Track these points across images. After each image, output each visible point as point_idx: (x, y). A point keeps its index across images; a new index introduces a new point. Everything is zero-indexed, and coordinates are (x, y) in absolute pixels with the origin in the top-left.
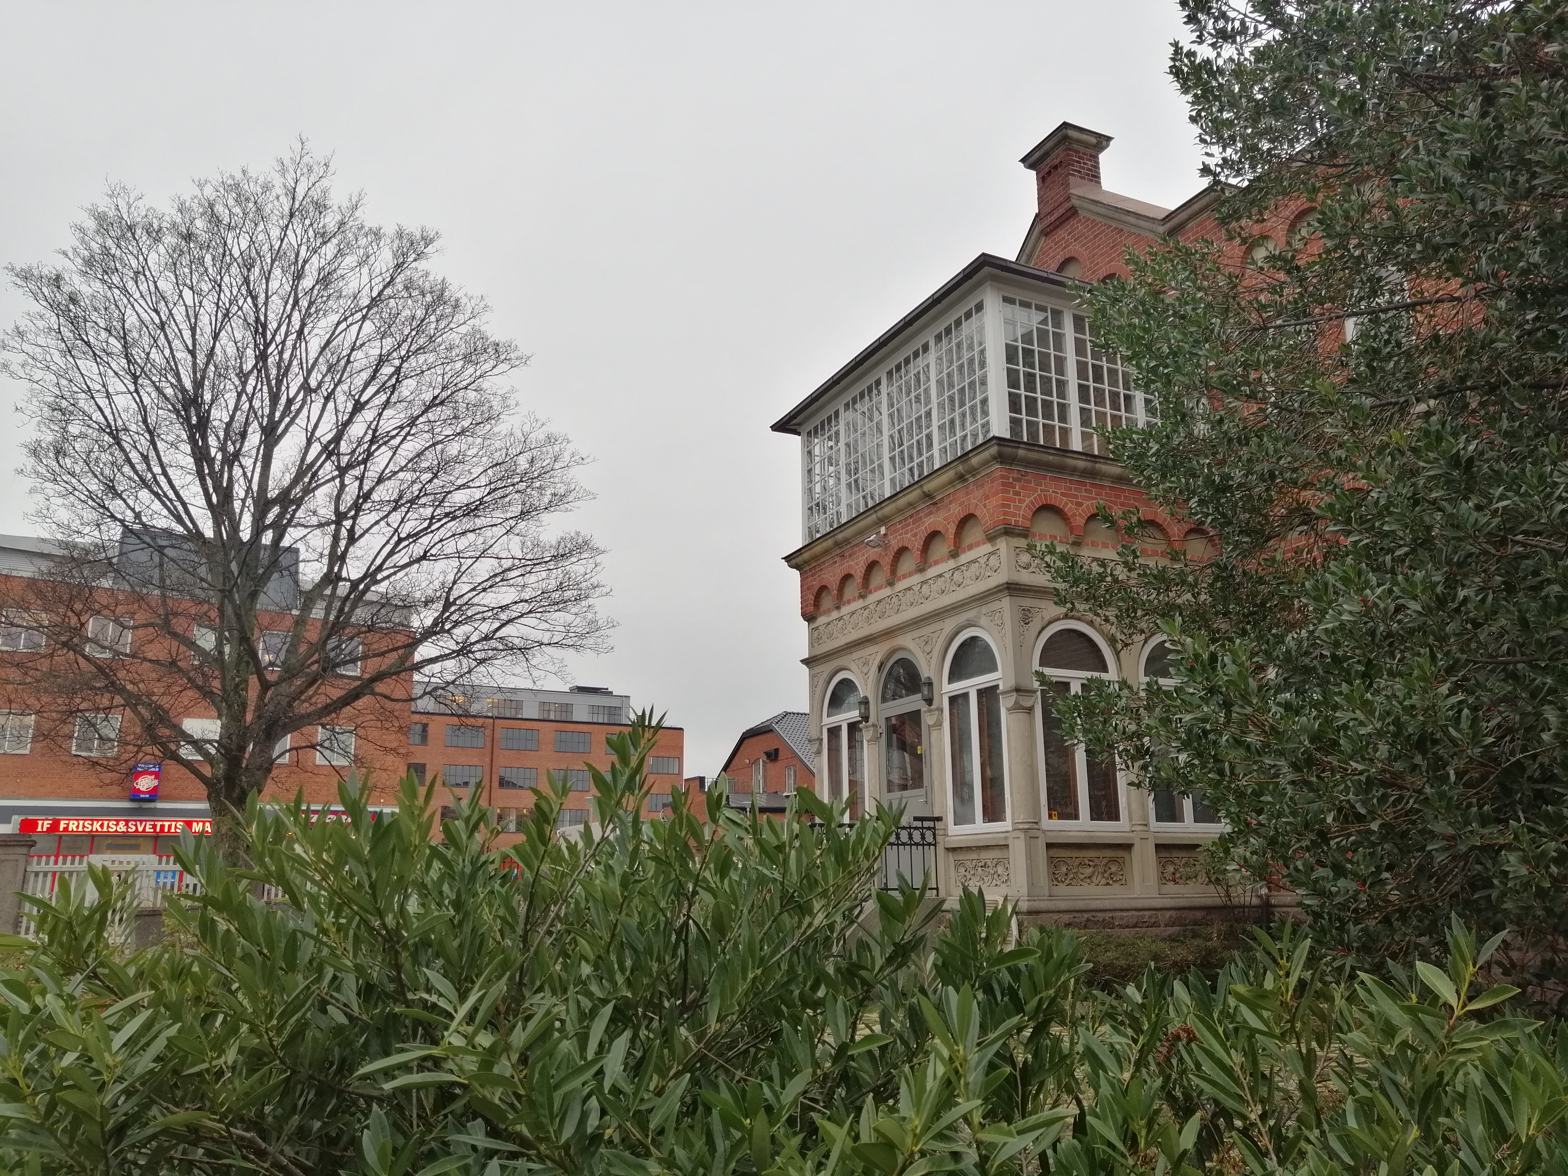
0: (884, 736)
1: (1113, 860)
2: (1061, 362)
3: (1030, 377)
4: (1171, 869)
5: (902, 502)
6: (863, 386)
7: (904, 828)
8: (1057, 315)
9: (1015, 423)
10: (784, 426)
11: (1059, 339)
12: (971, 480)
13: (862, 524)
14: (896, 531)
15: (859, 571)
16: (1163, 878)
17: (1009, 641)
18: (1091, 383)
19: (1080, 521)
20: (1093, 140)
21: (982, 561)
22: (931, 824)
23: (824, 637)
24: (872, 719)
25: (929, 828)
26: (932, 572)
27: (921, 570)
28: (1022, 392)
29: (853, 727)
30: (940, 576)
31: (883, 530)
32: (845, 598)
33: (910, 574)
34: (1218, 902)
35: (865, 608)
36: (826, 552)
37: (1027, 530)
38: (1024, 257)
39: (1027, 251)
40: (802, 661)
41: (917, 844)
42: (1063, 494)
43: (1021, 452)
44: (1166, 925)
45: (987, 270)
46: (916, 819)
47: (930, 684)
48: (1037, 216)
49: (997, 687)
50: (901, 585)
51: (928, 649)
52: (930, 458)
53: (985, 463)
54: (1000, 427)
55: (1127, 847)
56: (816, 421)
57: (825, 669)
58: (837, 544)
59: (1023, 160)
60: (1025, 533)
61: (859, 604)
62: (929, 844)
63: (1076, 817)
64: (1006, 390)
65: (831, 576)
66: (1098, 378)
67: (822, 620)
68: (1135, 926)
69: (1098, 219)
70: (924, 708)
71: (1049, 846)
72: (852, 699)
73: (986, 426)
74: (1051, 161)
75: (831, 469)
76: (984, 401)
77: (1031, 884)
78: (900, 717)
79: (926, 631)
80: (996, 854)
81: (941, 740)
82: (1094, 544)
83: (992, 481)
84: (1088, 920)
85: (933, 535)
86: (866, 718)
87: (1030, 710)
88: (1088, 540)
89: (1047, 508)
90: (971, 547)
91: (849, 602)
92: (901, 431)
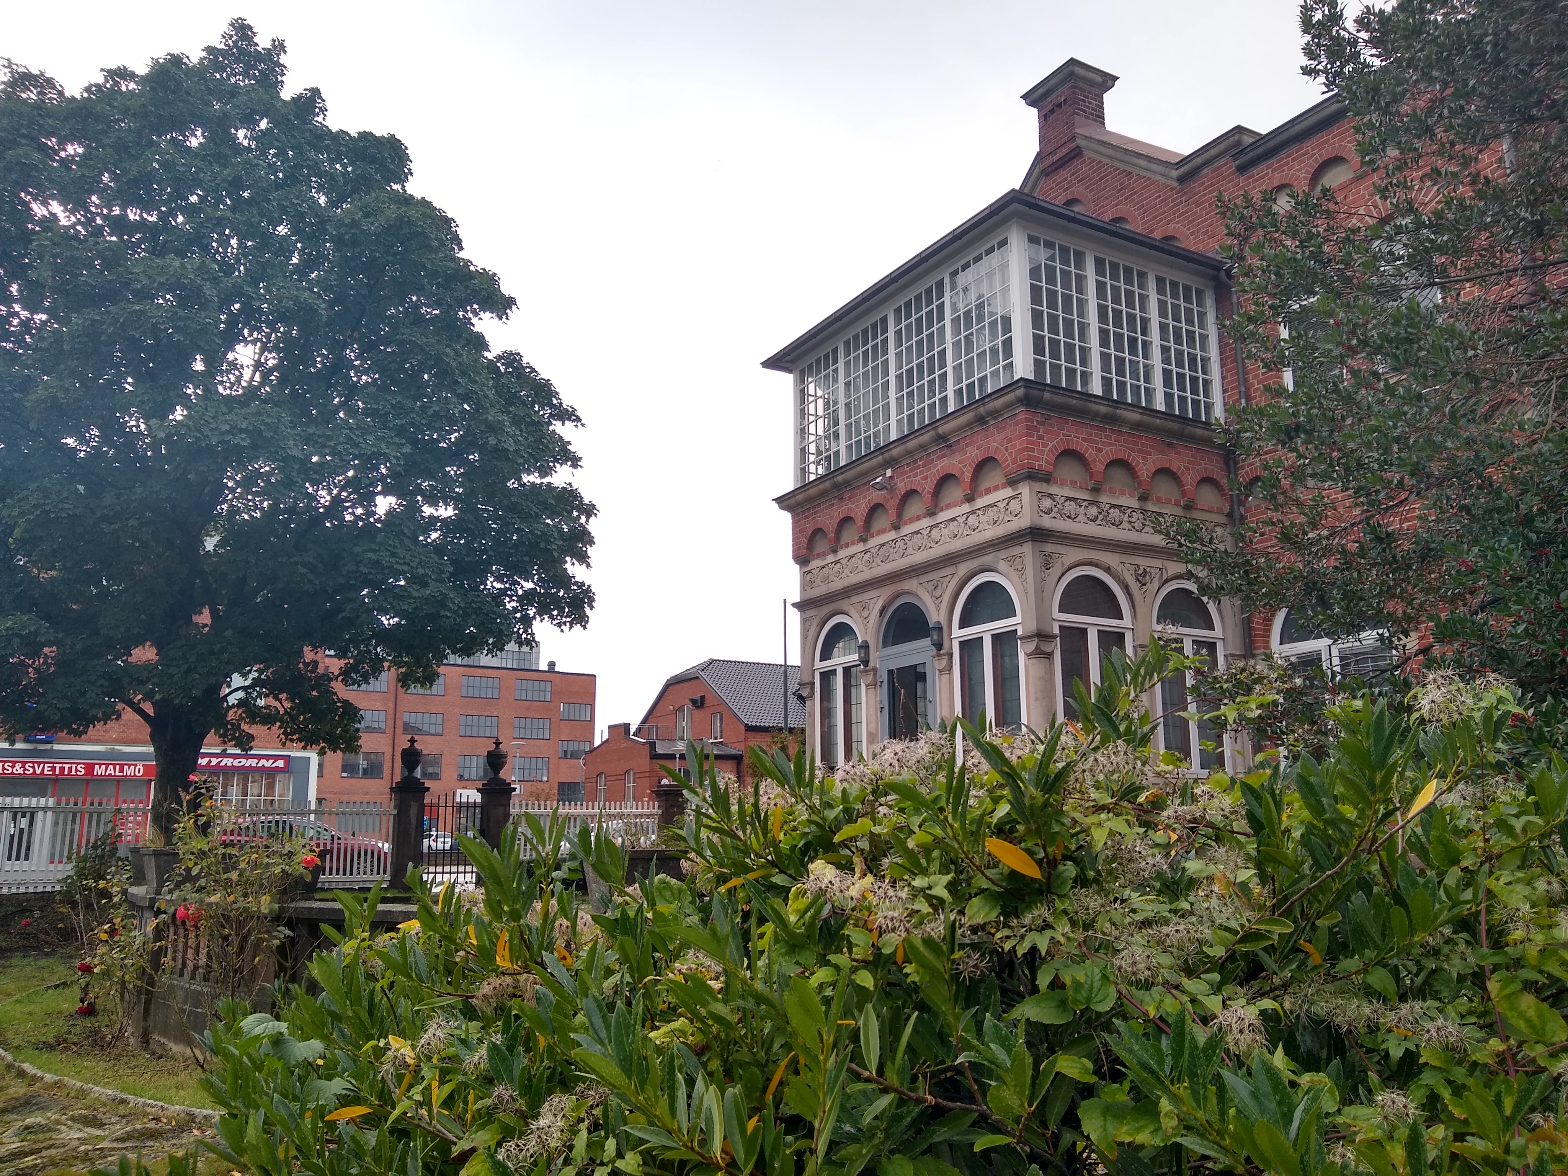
2: (1082, 303)
3: (1053, 319)
5: (912, 444)
6: (867, 323)
8: (1079, 256)
9: (1039, 365)
10: (775, 363)
11: (1081, 279)
12: (992, 422)
13: (864, 467)
14: (902, 474)
15: (860, 514)
17: (1031, 586)
18: (1111, 328)
20: (1099, 79)
21: (1001, 505)
23: (818, 581)
24: (872, 665)
26: (943, 516)
27: (931, 514)
28: (1046, 333)
29: (849, 672)
30: (953, 520)
31: (889, 473)
32: (843, 542)
33: (918, 518)
35: (866, 552)
36: (823, 494)
37: (1050, 474)
40: (794, 605)
42: (1084, 439)
43: (1047, 395)
45: (1015, 206)
47: (939, 629)
48: (1038, 154)
49: (1015, 631)
50: (907, 529)
51: (936, 594)
52: (944, 400)
53: (1009, 406)
54: (1024, 369)
56: (811, 360)
57: (818, 614)
58: (837, 486)
59: (1024, 97)
60: (1047, 478)
61: (859, 547)
64: (1030, 331)
65: (828, 519)
66: (1118, 323)
67: (815, 564)
69: (1105, 160)
70: (932, 653)
72: (848, 644)
73: (1009, 368)
74: (1055, 98)
76: (1007, 343)
79: (935, 575)
81: (950, 683)
82: (1112, 491)
83: (1016, 424)
85: (947, 479)
86: (865, 662)
87: (1049, 656)
88: (1107, 487)
89: (1070, 454)
90: (988, 491)
91: (847, 545)
92: (910, 371)
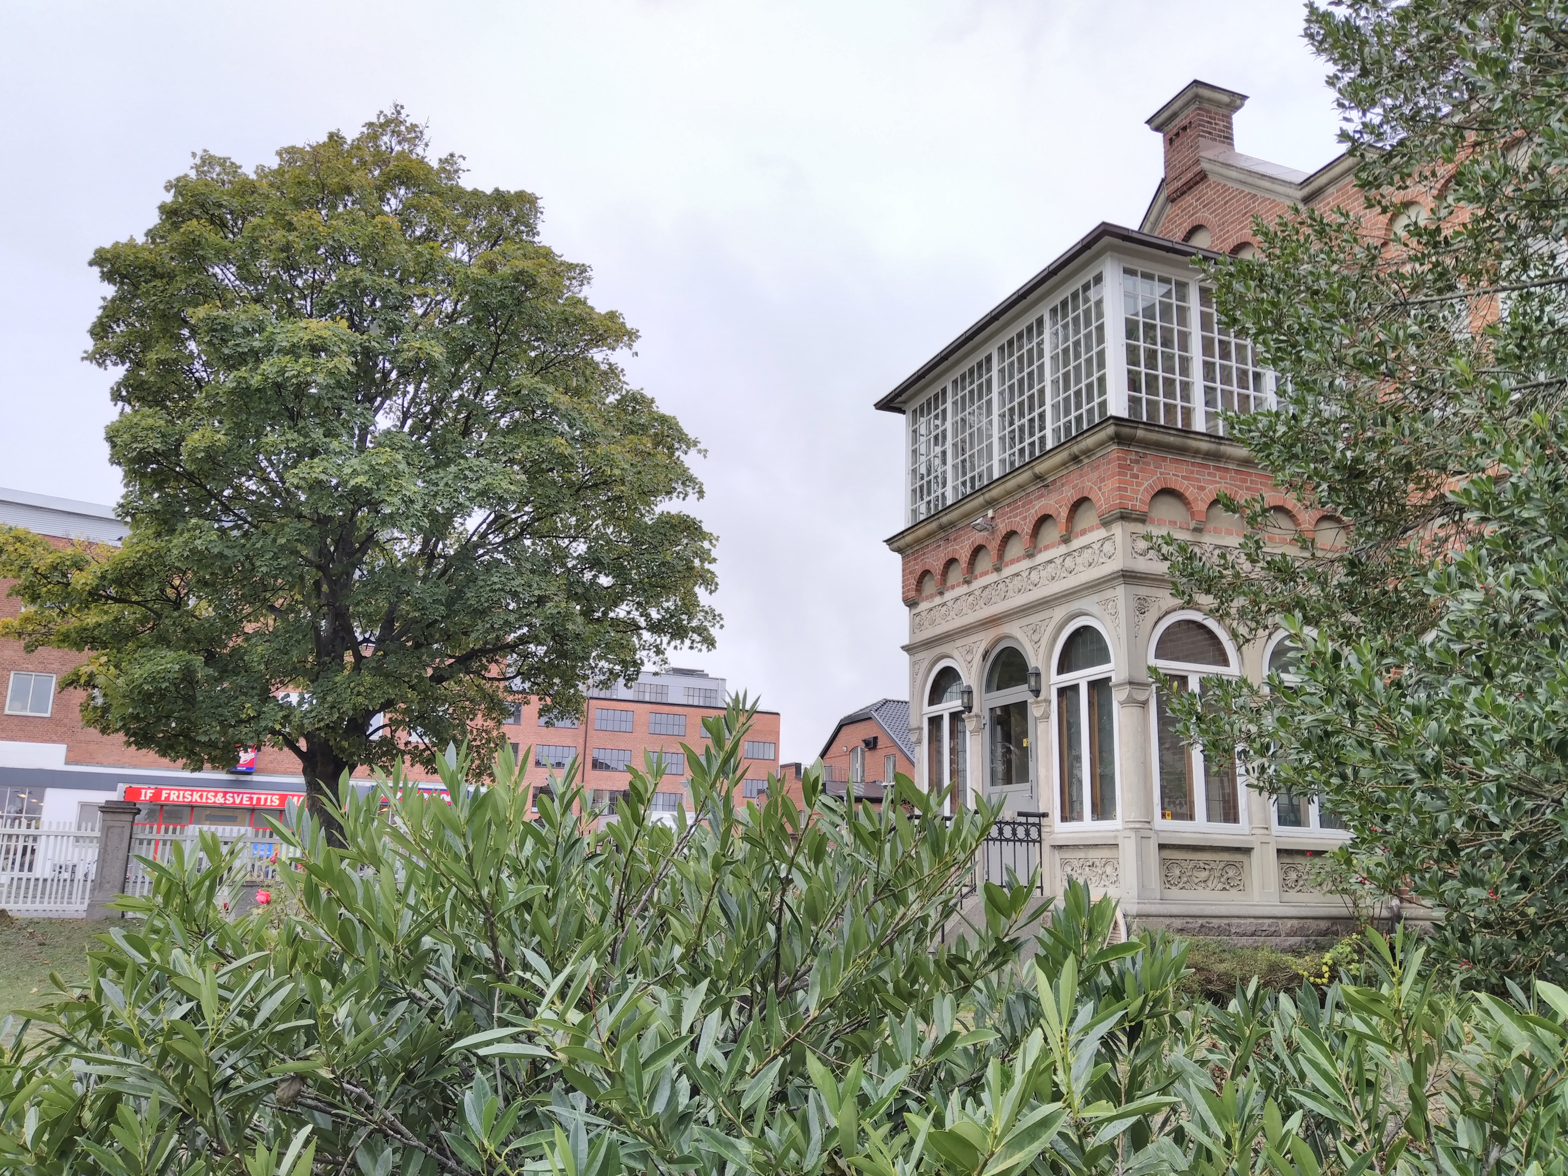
0: (987, 727)
1: (1230, 864)
2: (1184, 338)
3: (1151, 356)
4: (1293, 876)
5: (1011, 484)
6: (972, 362)
7: (1007, 823)
8: (1182, 286)
9: (1134, 402)
10: (889, 404)
11: (1183, 312)
12: (1086, 461)
13: (969, 507)
14: (1003, 515)
15: (964, 555)
16: (1285, 886)
17: (1123, 631)
18: (1217, 360)
19: (1201, 506)
20: (1226, 99)
21: (1096, 546)
22: (1036, 820)
23: (926, 623)
24: (975, 710)
25: (1034, 825)
26: (1041, 558)
27: (1030, 556)
28: (1142, 369)
29: (955, 717)
30: (1050, 561)
31: (990, 513)
32: (949, 584)
33: (1018, 560)
34: (1344, 912)
35: (970, 594)
36: (930, 535)
37: (1145, 514)
38: (1148, 226)
39: (1152, 218)
40: (904, 648)
41: (1021, 841)
42: (1183, 477)
43: (1140, 433)
44: (1288, 935)
45: (1107, 239)
46: (1020, 814)
47: (1038, 675)
48: (1163, 181)
49: (1109, 679)
50: (1007, 571)
51: (1036, 637)
52: (1042, 439)
53: (1101, 444)
54: (1118, 406)
55: (1247, 851)
56: (922, 399)
57: (926, 656)
58: (942, 528)
59: (1149, 122)
60: (1142, 519)
61: (964, 589)
62: (1034, 841)
63: (1191, 817)
64: (1124, 367)
65: (935, 561)
66: (1225, 355)
67: (923, 606)
68: (1253, 935)
69: (1230, 184)
70: (1031, 699)
71: (1162, 847)
72: (955, 688)
73: (1103, 405)
74: (1178, 122)
75: (939, 449)
76: (1102, 380)
77: (1142, 886)
78: (1006, 708)
79: (1034, 619)
80: (1105, 853)
81: (1047, 732)
82: (1217, 531)
83: (1109, 463)
84: (1202, 926)
85: (1044, 519)
86: (969, 708)
87: (1144, 704)
88: (1210, 526)
89: (1167, 492)
90: (1083, 532)
91: (953, 587)
92: (1012, 410)
